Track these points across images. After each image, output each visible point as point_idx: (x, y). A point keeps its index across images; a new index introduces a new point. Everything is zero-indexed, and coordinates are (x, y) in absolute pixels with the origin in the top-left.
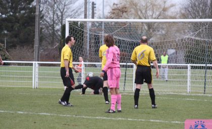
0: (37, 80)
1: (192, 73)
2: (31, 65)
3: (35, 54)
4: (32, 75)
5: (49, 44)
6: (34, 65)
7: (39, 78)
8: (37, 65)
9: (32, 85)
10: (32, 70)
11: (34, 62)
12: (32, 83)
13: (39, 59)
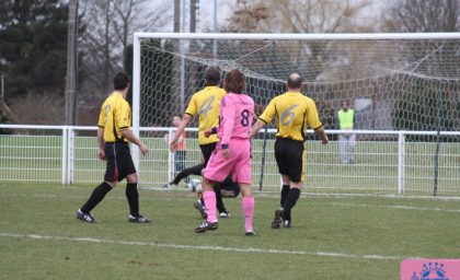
0: (71, 166)
1: (407, 151)
2: (59, 132)
3: (68, 110)
4: (60, 155)
5: (98, 87)
6: (64, 133)
7: (76, 162)
8: (72, 135)
9: (60, 177)
10: (61, 144)
11: (64, 128)
12: (60, 173)
13: (77, 120)
